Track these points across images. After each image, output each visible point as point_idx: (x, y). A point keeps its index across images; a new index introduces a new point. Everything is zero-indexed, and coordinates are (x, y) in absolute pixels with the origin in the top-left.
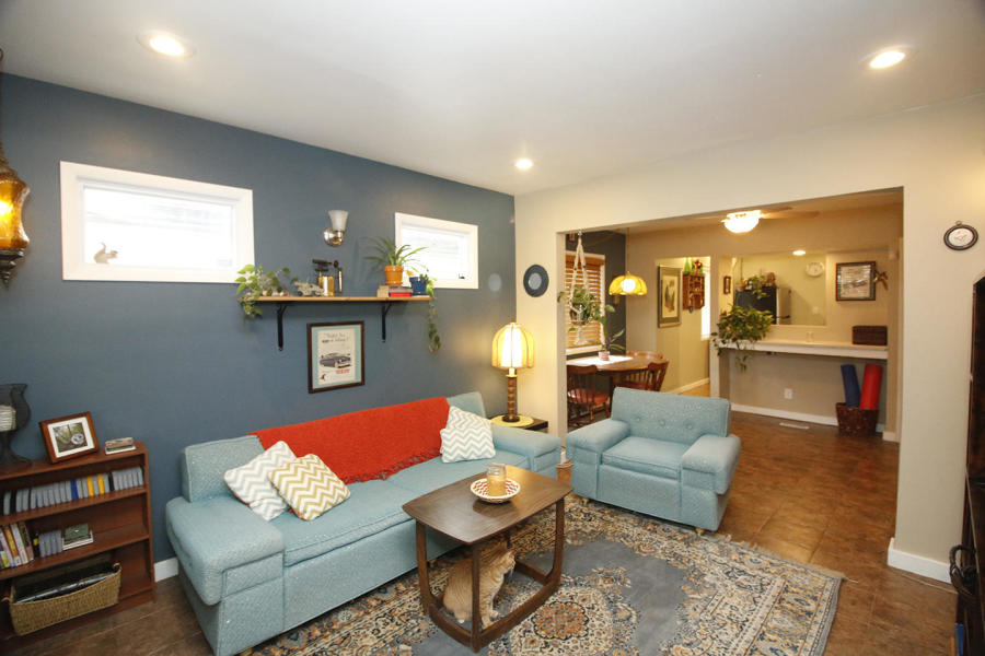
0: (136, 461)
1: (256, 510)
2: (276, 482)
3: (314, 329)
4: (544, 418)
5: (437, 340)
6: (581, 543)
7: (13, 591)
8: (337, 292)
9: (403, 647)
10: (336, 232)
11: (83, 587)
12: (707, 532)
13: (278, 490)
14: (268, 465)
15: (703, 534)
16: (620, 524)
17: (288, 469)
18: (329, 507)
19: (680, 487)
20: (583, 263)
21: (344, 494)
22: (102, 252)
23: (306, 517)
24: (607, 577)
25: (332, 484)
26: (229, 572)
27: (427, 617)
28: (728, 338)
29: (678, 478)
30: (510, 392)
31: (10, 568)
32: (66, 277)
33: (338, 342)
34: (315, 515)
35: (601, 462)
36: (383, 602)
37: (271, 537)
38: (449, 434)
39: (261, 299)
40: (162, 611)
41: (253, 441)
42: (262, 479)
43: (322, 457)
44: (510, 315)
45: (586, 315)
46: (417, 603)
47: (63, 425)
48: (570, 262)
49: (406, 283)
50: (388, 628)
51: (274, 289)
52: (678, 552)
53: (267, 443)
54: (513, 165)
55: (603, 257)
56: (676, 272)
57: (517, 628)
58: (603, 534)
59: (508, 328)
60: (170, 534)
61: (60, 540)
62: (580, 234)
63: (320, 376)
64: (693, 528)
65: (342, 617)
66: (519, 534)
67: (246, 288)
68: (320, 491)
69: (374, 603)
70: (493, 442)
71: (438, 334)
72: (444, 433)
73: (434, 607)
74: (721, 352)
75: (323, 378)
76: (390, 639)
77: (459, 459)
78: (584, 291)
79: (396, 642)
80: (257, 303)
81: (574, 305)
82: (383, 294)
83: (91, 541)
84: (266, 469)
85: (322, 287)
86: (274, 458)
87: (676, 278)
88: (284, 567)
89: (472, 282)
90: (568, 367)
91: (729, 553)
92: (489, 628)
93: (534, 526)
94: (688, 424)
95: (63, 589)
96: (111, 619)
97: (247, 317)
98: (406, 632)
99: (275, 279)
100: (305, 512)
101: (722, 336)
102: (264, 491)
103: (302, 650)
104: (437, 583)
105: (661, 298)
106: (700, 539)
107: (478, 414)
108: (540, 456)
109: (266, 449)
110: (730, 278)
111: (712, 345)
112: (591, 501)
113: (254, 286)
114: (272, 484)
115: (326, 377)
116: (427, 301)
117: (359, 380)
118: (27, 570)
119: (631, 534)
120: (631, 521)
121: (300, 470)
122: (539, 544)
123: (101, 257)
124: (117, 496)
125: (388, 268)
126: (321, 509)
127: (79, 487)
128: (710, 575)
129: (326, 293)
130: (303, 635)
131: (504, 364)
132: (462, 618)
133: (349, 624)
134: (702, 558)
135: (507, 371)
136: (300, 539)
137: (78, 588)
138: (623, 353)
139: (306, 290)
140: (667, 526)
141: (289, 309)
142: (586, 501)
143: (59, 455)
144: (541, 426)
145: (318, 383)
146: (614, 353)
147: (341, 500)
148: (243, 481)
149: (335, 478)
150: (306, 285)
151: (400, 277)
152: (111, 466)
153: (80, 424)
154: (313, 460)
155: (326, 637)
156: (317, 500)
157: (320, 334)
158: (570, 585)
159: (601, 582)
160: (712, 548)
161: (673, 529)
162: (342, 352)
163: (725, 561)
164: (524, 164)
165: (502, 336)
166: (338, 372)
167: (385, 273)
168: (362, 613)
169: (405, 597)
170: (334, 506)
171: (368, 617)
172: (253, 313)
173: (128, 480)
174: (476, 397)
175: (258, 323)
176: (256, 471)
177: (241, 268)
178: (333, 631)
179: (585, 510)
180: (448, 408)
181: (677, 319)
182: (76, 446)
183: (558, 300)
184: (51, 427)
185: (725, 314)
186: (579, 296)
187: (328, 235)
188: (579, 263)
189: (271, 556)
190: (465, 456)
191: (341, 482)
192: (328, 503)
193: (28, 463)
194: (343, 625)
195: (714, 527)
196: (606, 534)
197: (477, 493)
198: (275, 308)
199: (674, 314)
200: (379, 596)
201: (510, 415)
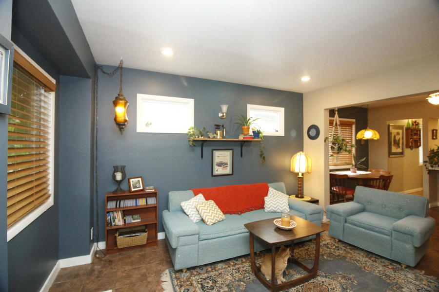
0: (154, 195)
1: (191, 218)
2: (198, 208)
3: (214, 151)
4: (316, 198)
5: (264, 158)
6: (332, 259)
7: (118, 233)
8: (223, 137)
9: (242, 283)
10: (223, 113)
11: (137, 236)
12: (408, 267)
13: (198, 212)
14: (196, 202)
15: (406, 268)
16: (355, 254)
17: (202, 204)
18: (216, 222)
19: (392, 240)
20: (338, 123)
21: (223, 218)
22: (148, 123)
23: (208, 223)
24: (344, 277)
25: (218, 212)
26: (180, 238)
27: (253, 274)
28: (435, 164)
29: (391, 235)
30: (299, 184)
31: (118, 225)
32: (137, 131)
33: (223, 157)
34: (211, 223)
35: (346, 222)
36: (236, 264)
37: (195, 228)
38: (268, 199)
39: (195, 139)
40: (159, 249)
41: (191, 192)
42: (193, 207)
43: (215, 202)
44: (300, 148)
45: (340, 149)
46: (250, 268)
47: (134, 180)
48: (331, 123)
49: (251, 133)
50: (237, 274)
51: (200, 136)
52: (388, 274)
53: (196, 194)
54: (300, 80)
55: (354, 120)
56: (401, 127)
57: (294, 289)
58: (345, 257)
59: (299, 154)
60: (163, 222)
61: (132, 219)
62: (336, 109)
63: (216, 170)
64: (400, 264)
65: (219, 266)
66: (300, 249)
67: (191, 135)
68: (213, 214)
69: (232, 264)
70: (289, 205)
71: (264, 155)
72: (266, 199)
73: (257, 271)
74: (430, 172)
76: (237, 279)
77: (272, 211)
78: (338, 137)
79: (239, 280)
80: (194, 141)
81: (333, 144)
82: (241, 138)
83: (139, 221)
84: (195, 203)
85: (217, 135)
86: (198, 199)
87: (400, 131)
88: (199, 240)
89: (281, 133)
90: (330, 174)
91: (421, 280)
92: (280, 284)
93: (308, 247)
94: (400, 208)
95: (131, 235)
96: (144, 249)
97: (191, 146)
98: (244, 278)
99: (200, 132)
100: (208, 222)
101: (431, 163)
102: (194, 211)
103: (204, 274)
104: (259, 262)
105: (391, 141)
106: (403, 270)
107: (283, 192)
108: (311, 214)
109: (195, 196)
110: (436, 130)
111: (425, 167)
112: (340, 241)
113: (194, 134)
114: (197, 209)
115: (218, 170)
116: (260, 141)
117: (231, 173)
118: (122, 227)
119: (361, 260)
120: (362, 254)
121: (207, 205)
122: (309, 256)
123: (147, 125)
124: (148, 206)
125: (243, 127)
126: (213, 222)
127: (137, 201)
128: (406, 288)
129: (219, 137)
130: (205, 269)
131: (296, 171)
132: (268, 278)
133: (222, 269)
134: (403, 279)
135: (298, 174)
136: (205, 231)
137: (135, 236)
138: (366, 170)
139: (211, 135)
140: (383, 260)
141: (205, 144)
142: (337, 240)
143: (133, 190)
144: (315, 202)
145: (215, 173)
146: (359, 169)
147: (221, 220)
148: (187, 207)
149: (220, 210)
150: (211, 134)
151: (248, 131)
152: (147, 195)
153: (139, 181)
154: (211, 203)
155: (213, 272)
156: (212, 218)
157: (217, 153)
158: (323, 276)
159: (340, 279)
160: (411, 276)
161: (387, 262)
162: (224, 161)
163: (418, 284)
164: (306, 79)
165: (295, 158)
166: (223, 169)
167: (242, 129)
168: (227, 266)
169: (245, 264)
170: (219, 222)
171: (229, 268)
172: (193, 144)
173: (152, 201)
174: (282, 184)
175: (195, 148)
176: (191, 204)
177: (189, 128)
178: (216, 270)
179: (336, 245)
180: (268, 188)
181: (402, 153)
182: (138, 188)
183: (325, 141)
184: (131, 180)
185: (433, 150)
186: (335, 140)
187: (220, 115)
188: (336, 124)
189: (194, 235)
190: (275, 210)
191: (222, 213)
192: (216, 220)
193: (124, 192)
194: (219, 269)
195: (413, 265)
196: (346, 258)
197: (277, 224)
198: (201, 143)
199: (400, 150)
200: (235, 261)
201: (300, 194)
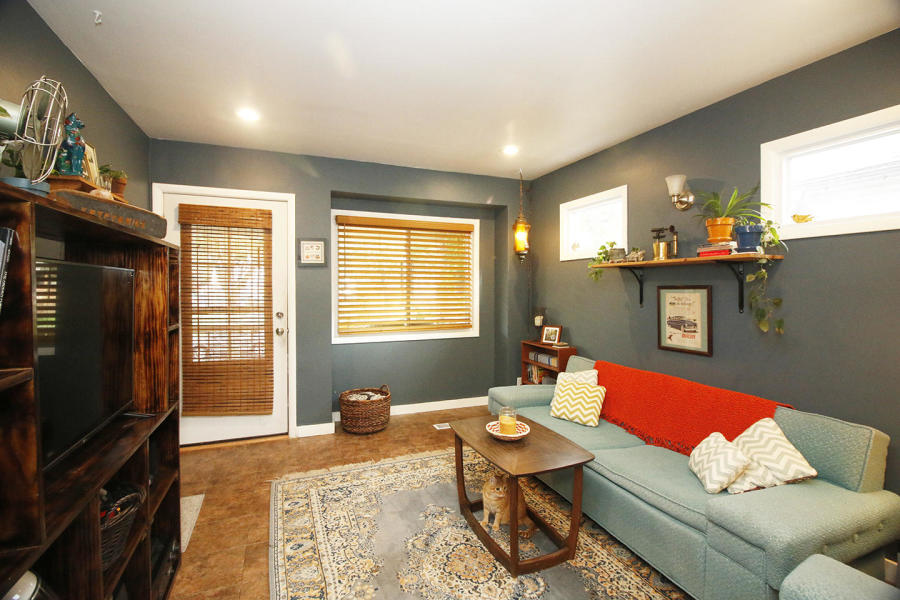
3: (662, 291)
8: (673, 255)
10: (673, 197)
23: (551, 412)
32: (561, 260)
33: (686, 305)
47: (550, 329)
63: (668, 336)
75: (670, 338)
115: (674, 338)
117: (705, 350)
125: (711, 222)
127: (550, 360)
129: (660, 257)
143: (544, 341)
145: (667, 342)
153: (557, 331)
157: (668, 296)
162: (688, 316)
166: (684, 336)
182: (552, 340)
184: (546, 328)
